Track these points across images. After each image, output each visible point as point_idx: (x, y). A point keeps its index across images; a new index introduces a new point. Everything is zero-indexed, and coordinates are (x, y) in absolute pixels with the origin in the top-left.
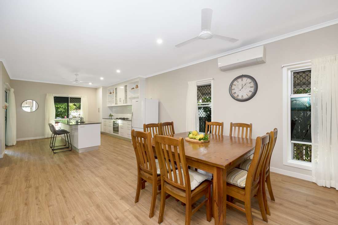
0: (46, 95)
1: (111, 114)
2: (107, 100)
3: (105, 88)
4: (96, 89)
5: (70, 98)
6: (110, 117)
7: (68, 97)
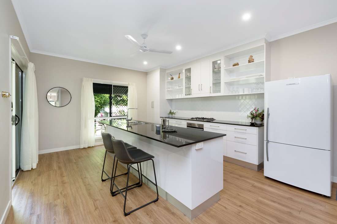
0: (82, 80)
1: (171, 111)
2: (166, 90)
3: (163, 71)
4: (146, 74)
5: (114, 86)
6: (170, 116)
7: (112, 85)
